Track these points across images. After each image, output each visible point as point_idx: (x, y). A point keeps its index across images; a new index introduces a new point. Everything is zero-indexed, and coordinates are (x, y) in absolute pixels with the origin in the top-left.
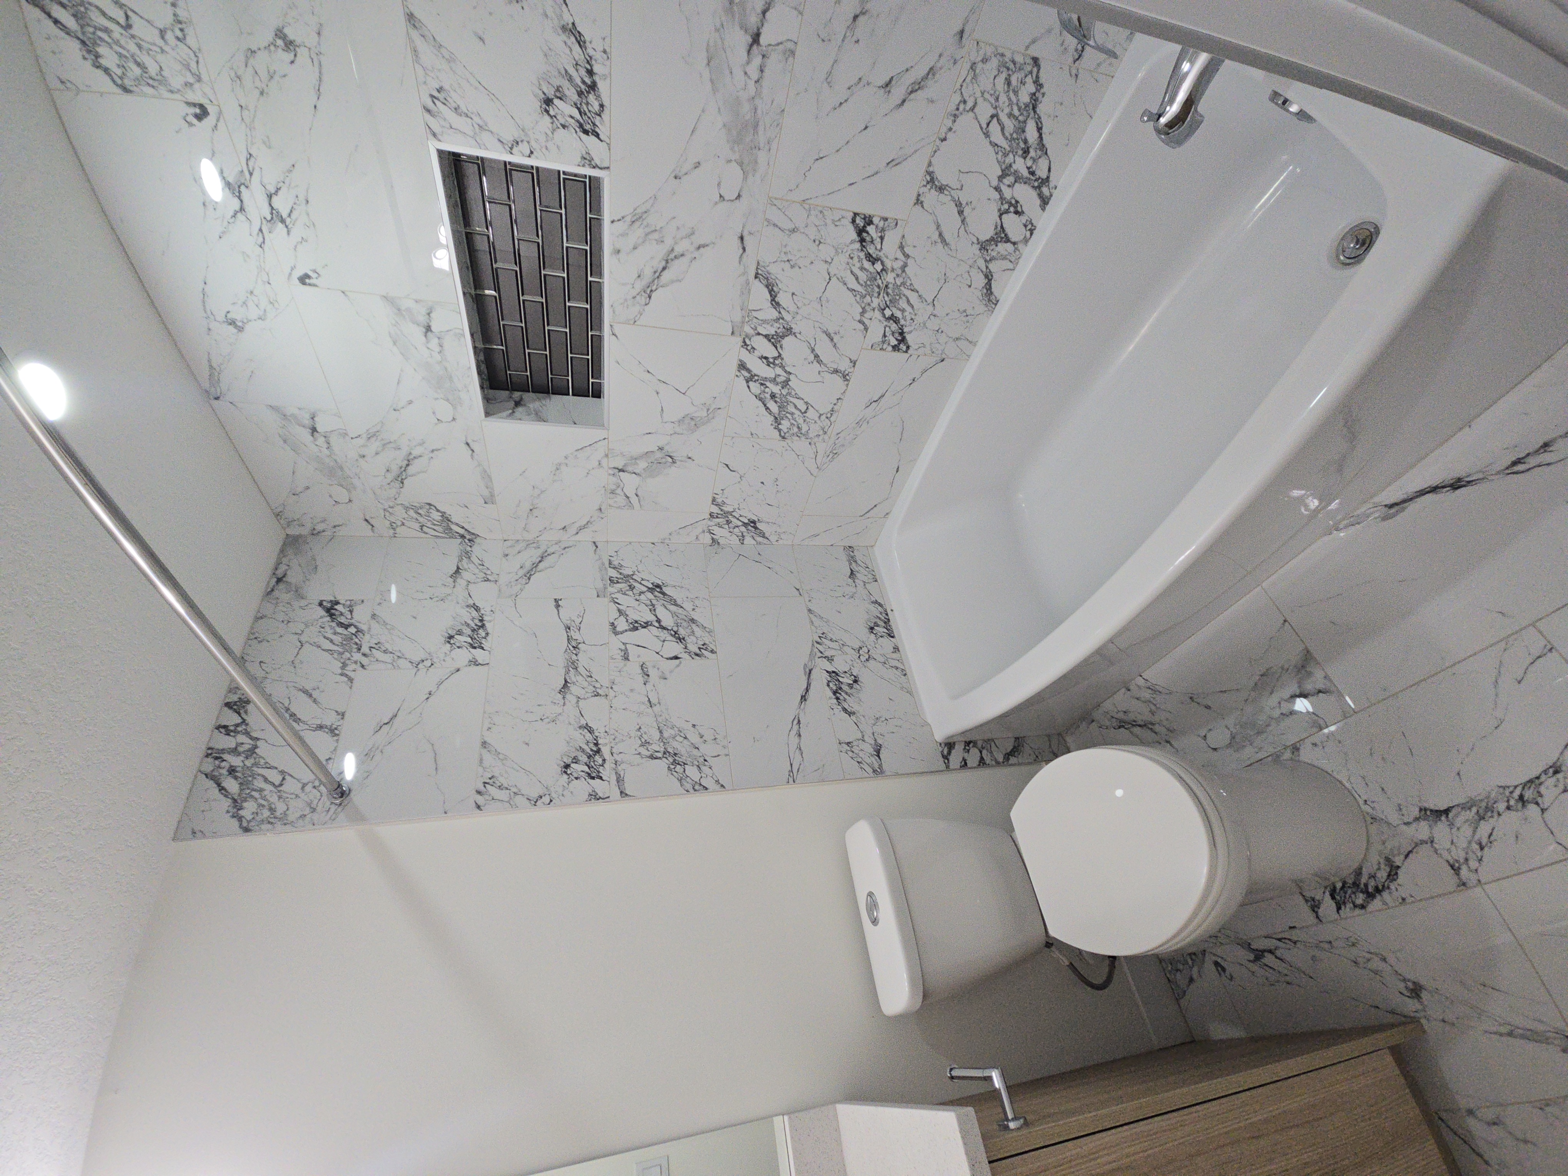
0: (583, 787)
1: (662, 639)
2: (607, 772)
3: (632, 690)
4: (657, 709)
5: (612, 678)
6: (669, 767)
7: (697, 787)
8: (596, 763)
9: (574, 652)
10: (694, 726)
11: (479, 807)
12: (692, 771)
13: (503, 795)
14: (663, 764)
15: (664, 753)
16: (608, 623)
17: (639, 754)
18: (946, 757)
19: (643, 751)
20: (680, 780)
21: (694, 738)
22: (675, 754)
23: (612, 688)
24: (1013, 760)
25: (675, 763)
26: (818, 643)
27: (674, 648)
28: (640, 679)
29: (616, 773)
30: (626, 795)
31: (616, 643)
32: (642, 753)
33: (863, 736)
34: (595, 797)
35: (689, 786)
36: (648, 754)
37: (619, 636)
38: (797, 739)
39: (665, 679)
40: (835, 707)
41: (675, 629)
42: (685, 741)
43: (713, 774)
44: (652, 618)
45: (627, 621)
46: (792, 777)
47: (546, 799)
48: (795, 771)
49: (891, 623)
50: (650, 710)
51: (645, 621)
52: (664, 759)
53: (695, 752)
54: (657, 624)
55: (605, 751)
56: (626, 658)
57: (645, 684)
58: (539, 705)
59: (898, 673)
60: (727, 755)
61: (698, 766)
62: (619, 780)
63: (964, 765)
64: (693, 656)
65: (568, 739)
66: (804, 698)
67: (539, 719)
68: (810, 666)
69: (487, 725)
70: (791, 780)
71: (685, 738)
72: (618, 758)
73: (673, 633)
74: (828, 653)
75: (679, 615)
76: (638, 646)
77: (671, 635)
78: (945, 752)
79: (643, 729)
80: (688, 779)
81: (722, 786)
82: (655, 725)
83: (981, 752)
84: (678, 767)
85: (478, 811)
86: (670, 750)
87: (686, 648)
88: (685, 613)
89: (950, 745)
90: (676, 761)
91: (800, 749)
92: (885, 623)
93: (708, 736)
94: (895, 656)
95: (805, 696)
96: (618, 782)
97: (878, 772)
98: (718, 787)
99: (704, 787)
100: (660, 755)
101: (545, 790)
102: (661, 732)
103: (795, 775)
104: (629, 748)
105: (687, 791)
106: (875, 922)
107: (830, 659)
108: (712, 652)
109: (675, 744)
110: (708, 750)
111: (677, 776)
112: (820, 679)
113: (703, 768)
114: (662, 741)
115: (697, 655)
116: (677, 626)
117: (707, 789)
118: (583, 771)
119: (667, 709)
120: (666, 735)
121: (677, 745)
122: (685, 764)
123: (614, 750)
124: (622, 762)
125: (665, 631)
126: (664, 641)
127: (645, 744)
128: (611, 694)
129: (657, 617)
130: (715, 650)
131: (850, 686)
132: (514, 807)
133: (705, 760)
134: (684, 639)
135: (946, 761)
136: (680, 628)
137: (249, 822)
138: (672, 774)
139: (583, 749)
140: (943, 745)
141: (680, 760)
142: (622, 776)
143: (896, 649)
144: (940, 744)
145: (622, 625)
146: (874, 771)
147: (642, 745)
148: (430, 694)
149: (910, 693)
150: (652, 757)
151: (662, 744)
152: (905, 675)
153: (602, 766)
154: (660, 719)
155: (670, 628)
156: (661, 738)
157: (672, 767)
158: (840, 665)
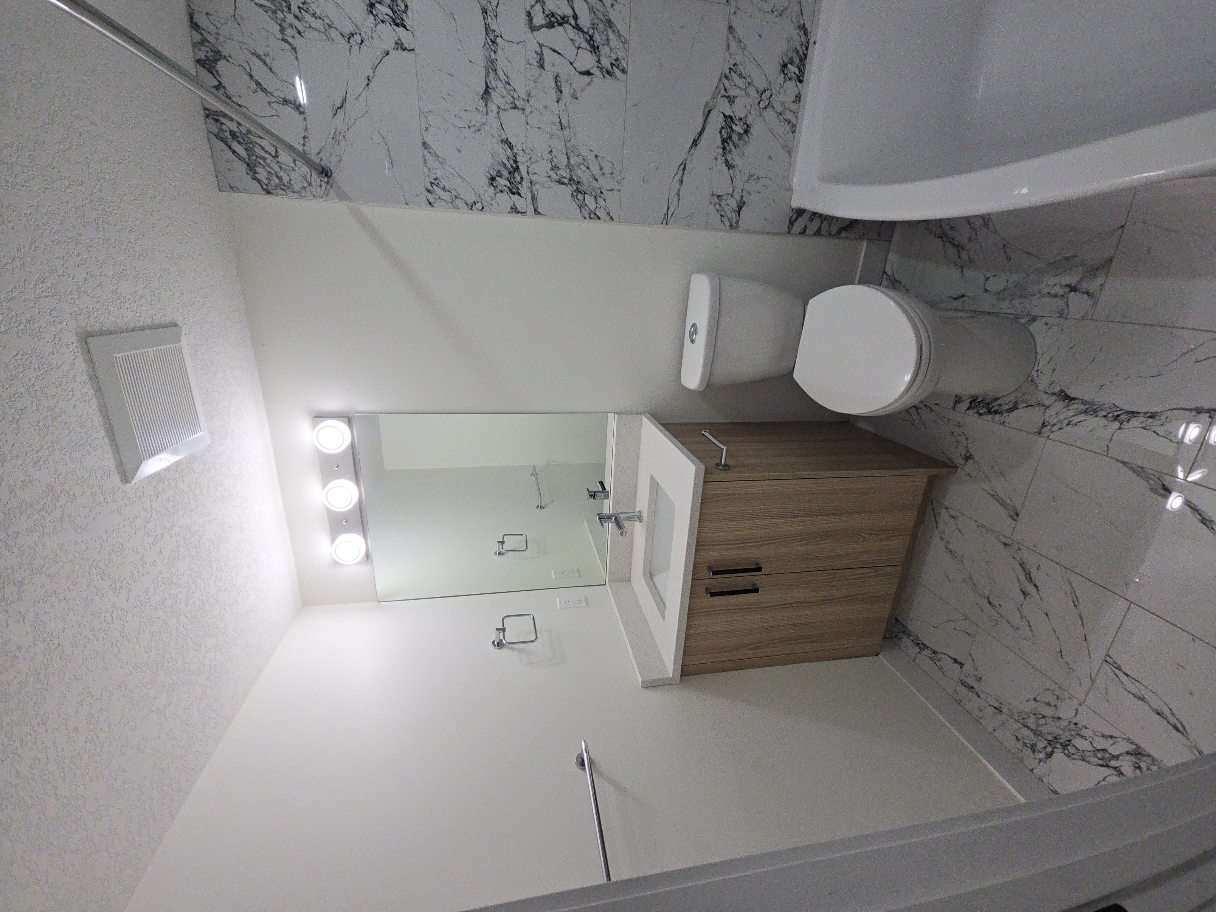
0: (506, 200)
1: (577, 45)
2: (524, 189)
3: (546, 107)
4: (566, 132)
5: (528, 88)
6: (572, 194)
7: (592, 216)
8: (516, 180)
9: (493, 48)
10: (596, 156)
11: (430, 204)
12: (590, 200)
13: (446, 196)
14: (567, 190)
15: (570, 180)
16: (524, 11)
17: (550, 177)
18: (792, 223)
19: (552, 173)
20: (580, 207)
21: (595, 169)
22: (579, 182)
23: (528, 101)
24: (844, 234)
25: (578, 191)
26: (726, 77)
27: (586, 60)
28: (553, 94)
29: (531, 192)
30: (539, 213)
31: (532, 40)
32: (552, 177)
33: (733, 191)
34: (514, 210)
35: (586, 214)
36: (557, 178)
37: (536, 33)
38: (678, 186)
39: (576, 98)
40: (719, 157)
41: (591, 32)
42: (587, 171)
43: (606, 206)
44: (569, 12)
45: (543, 12)
46: (665, 221)
47: (479, 206)
48: (670, 215)
49: (807, 62)
50: (560, 133)
51: (562, 15)
52: (569, 186)
53: (594, 183)
54: (572, 22)
55: (523, 169)
56: (542, 66)
57: (558, 102)
58: (466, 110)
59: (788, 128)
60: (619, 191)
61: (595, 197)
62: (534, 199)
63: (803, 232)
64: (604, 73)
65: (492, 152)
66: (695, 143)
67: (466, 126)
68: (711, 104)
69: (424, 126)
70: (665, 223)
71: (588, 168)
72: (534, 178)
73: (588, 38)
74: (731, 93)
75: (597, 13)
76: (554, 51)
77: (586, 40)
78: (794, 218)
79: (554, 153)
80: (586, 208)
81: (612, 218)
82: (564, 150)
83: (822, 223)
84: (580, 195)
85: (430, 208)
86: (575, 178)
87: (599, 62)
88: (602, 9)
89: (800, 212)
90: (579, 191)
91: (679, 195)
92: (801, 60)
93: (607, 169)
94: (793, 107)
95: (696, 141)
96: (533, 200)
97: (734, 226)
98: (608, 218)
99: (598, 216)
100: (566, 181)
101: (478, 198)
102: (568, 158)
103: (669, 218)
104: (541, 169)
105: (585, 218)
106: (693, 341)
107: (731, 100)
108: (624, 71)
109: (579, 172)
110: (605, 183)
111: (578, 203)
112: (716, 121)
113: (599, 199)
114: (569, 168)
115: (608, 72)
116: (593, 28)
117: (599, 218)
118: (505, 186)
119: (575, 135)
120: (573, 161)
121: (581, 174)
122: (585, 193)
123: (530, 170)
124: (536, 183)
125: (581, 34)
126: (579, 48)
127: (555, 168)
128: (528, 109)
129: (574, 11)
130: (626, 69)
131: (740, 136)
132: (456, 208)
133: (601, 192)
134: (598, 48)
135: (790, 226)
136: (596, 32)
137: (267, 185)
138: (574, 200)
139: (505, 165)
140: (794, 211)
141: (582, 189)
142: (536, 196)
143: (798, 98)
144: (793, 210)
145: (539, 19)
146: (731, 225)
147: (552, 169)
148: (369, 80)
149: (789, 153)
150: (560, 182)
151: (568, 171)
152: (794, 132)
153: (520, 183)
154: (569, 145)
155: (586, 30)
156: (569, 164)
157: (575, 194)
158: (738, 110)
